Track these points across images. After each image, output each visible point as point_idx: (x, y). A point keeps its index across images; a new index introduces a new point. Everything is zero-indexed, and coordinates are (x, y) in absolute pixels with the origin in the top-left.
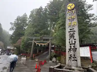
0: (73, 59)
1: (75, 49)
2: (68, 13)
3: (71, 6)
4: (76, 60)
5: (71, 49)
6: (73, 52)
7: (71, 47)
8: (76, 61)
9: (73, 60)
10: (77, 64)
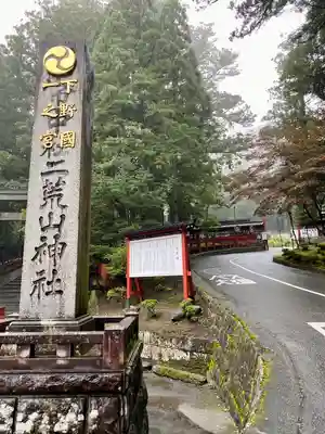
0: (46, 290)
1: (60, 246)
2: (45, 88)
3: (59, 59)
4: (60, 292)
5: (46, 248)
6: (52, 259)
7: (43, 238)
8: (58, 296)
9: (47, 294)
10: (62, 305)
